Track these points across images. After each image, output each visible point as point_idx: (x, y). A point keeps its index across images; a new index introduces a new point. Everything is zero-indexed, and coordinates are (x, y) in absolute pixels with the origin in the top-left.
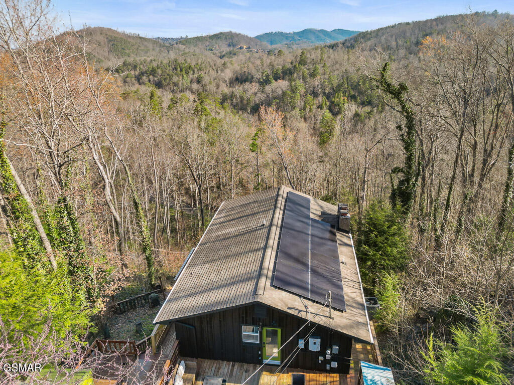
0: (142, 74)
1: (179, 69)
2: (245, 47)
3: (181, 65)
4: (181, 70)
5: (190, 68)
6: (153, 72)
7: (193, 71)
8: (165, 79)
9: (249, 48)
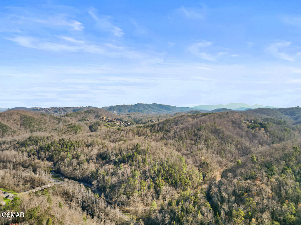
0: (41, 149)
1: (65, 146)
2: (105, 117)
3: (67, 143)
4: (67, 146)
5: (72, 145)
6: (48, 149)
7: (74, 147)
8: (56, 154)
9: (107, 118)
